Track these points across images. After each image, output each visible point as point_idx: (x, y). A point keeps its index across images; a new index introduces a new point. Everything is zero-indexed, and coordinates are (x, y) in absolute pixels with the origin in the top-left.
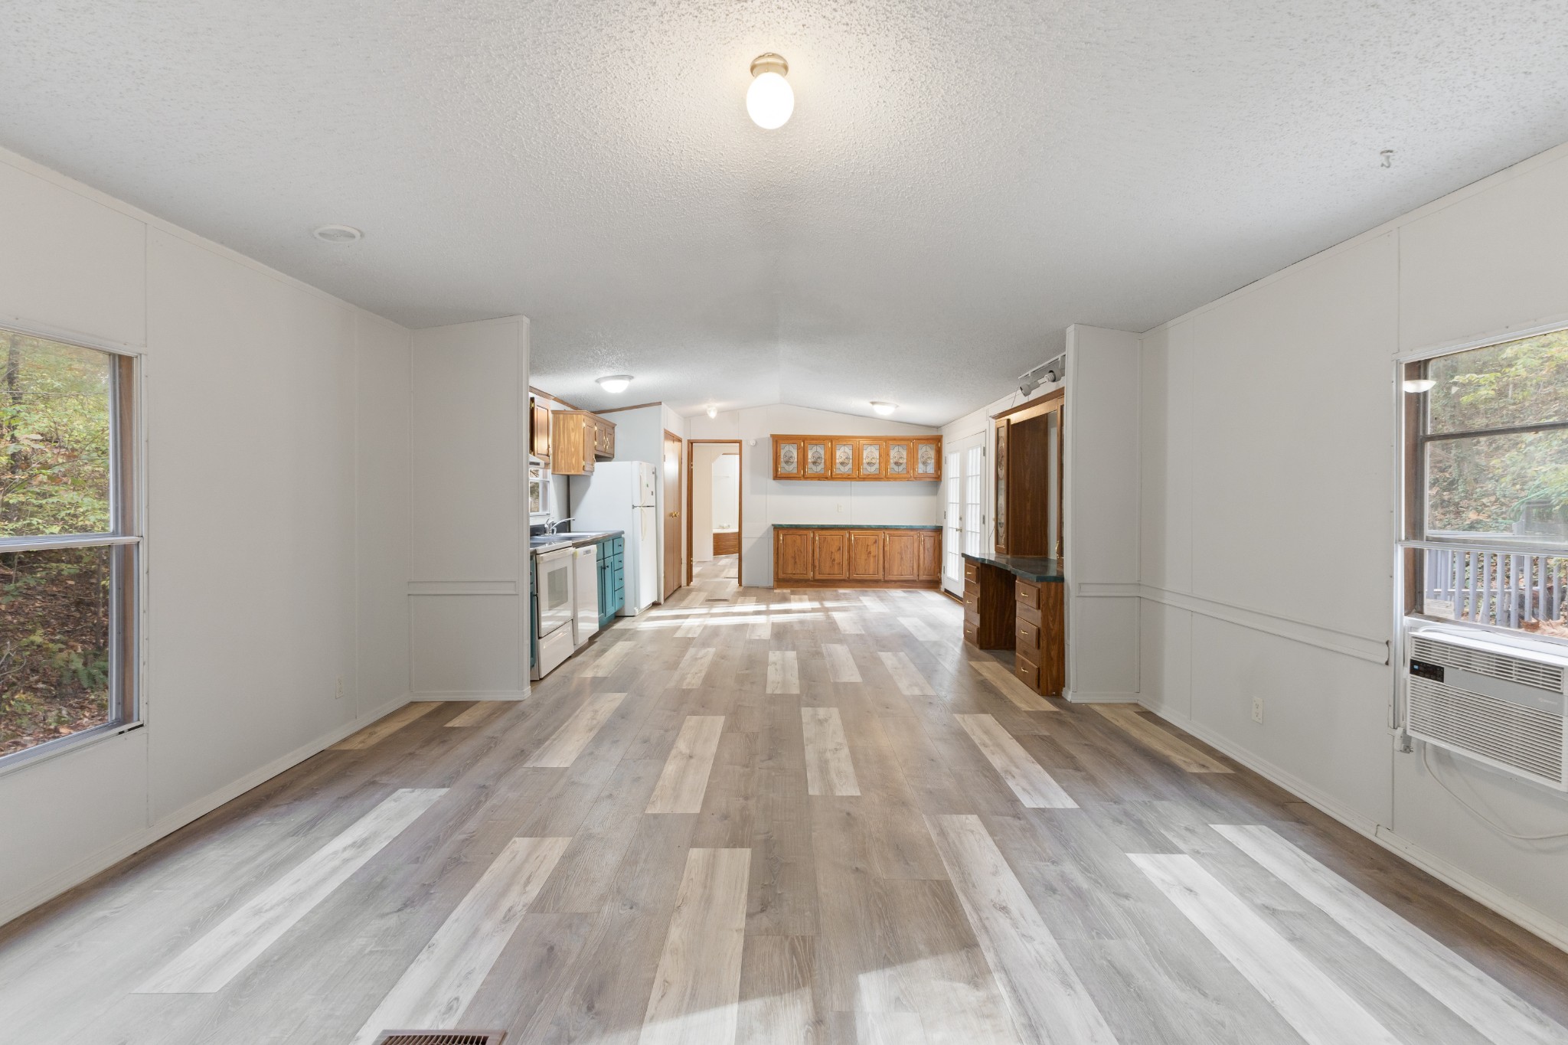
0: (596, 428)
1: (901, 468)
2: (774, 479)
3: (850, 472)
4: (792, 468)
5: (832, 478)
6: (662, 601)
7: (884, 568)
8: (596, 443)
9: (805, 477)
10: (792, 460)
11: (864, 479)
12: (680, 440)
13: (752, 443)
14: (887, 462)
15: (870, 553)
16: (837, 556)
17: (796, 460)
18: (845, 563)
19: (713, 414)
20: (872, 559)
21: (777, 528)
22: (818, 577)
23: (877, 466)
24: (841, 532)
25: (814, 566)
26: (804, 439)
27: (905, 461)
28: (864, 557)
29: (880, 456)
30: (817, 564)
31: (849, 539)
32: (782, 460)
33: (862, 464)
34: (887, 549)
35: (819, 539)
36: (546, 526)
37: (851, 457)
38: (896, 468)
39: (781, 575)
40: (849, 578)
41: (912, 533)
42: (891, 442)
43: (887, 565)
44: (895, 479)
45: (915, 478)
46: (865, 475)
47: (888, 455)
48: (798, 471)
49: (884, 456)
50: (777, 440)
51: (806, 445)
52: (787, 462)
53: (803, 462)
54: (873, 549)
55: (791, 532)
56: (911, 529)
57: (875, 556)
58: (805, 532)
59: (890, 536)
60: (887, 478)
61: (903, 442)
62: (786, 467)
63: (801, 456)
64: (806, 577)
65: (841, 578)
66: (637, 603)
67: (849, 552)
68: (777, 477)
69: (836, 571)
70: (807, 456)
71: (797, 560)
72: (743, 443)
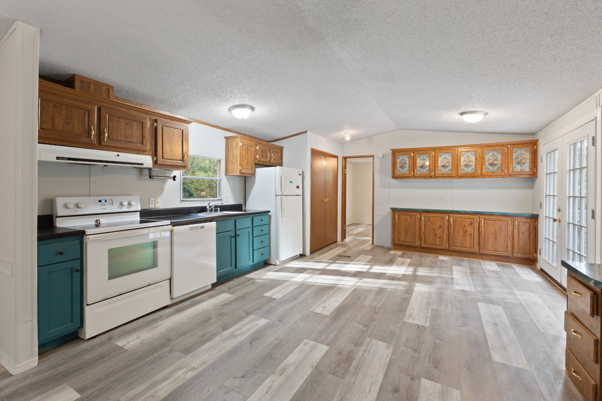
1: (495, 168)
2: (392, 178)
3: (450, 172)
4: (405, 171)
5: (435, 177)
6: (308, 253)
7: (479, 244)
8: (257, 158)
9: (414, 177)
10: (405, 166)
11: (462, 177)
12: (336, 157)
13: (380, 156)
14: (482, 164)
15: (466, 231)
16: (439, 232)
17: (408, 165)
18: (445, 237)
19: (348, 139)
20: (468, 237)
21: (394, 210)
22: (423, 245)
23: (473, 167)
24: (442, 215)
25: (420, 238)
26: (414, 150)
27: (500, 162)
28: (461, 234)
29: (476, 159)
30: (423, 236)
31: (449, 221)
32: (398, 165)
33: (460, 166)
34: (482, 229)
35: (425, 219)
38: (491, 168)
39: (396, 242)
40: (448, 248)
41: (506, 219)
42: (485, 149)
43: (482, 242)
44: (490, 176)
45: (510, 175)
46: (462, 174)
47: (483, 158)
48: (410, 173)
49: (480, 160)
50: (395, 153)
51: (415, 155)
52: (401, 167)
53: (413, 165)
54: (469, 229)
55: (404, 213)
56: (506, 215)
57: (471, 235)
58: (414, 214)
59: (485, 219)
60: (482, 176)
61: (498, 148)
62: (401, 170)
63: (412, 162)
64: (414, 244)
65: (442, 248)
67: (448, 230)
68: (394, 177)
69: (438, 243)
70: (416, 162)
71: (408, 232)
72: (375, 157)
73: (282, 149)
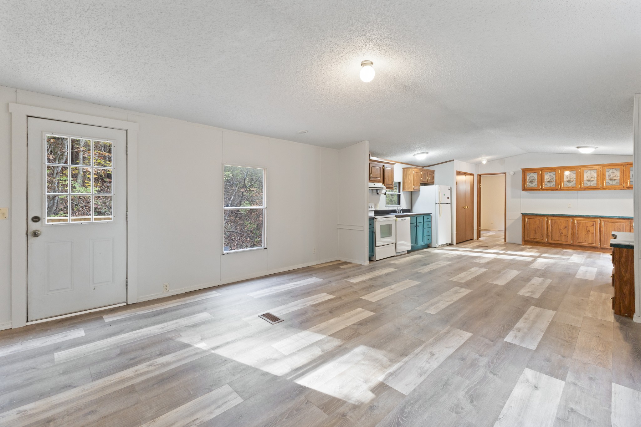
0: (421, 173)
1: (614, 183)
2: (523, 191)
3: (574, 186)
4: (534, 185)
5: (561, 189)
6: (455, 243)
7: (600, 240)
8: (421, 179)
9: (542, 189)
10: (534, 181)
11: (585, 189)
12: (472, 175)
13: (512, 173)
14: (603, 179)
15: (589, 231)
16: (564, 232)
17: (536, 181)
18: (570, 235)
19: (484, 162)
20: (590, 235)
21: (524, 215)
22: (550, 241)
23: (595, 182)
24: (567, 219)
25: (548, 236)
26: (542, 169)
27: (619, 178)
28: (584, 233)
29: (598, 176)
30: (550, 234)
31: (573, 223)
32: (528, 181)
33: (583, 181)
34: (603, 229)
35: (551, 222)
36: (397, 210)
37: (555, 178)
38: (611, 182)
39: (526, 239)
40: (573, 244)
41: (624, 221)
42: (606, 168)
43: (603, 239)
44: (610, 189)
45: (627, 188)
46: (585, 187)
47: (604, 175)
48: (538, 186)
49: (601, 176)
50: (525, 171)
51: (543, 173)
52: (530, 182)
53: (541, 181)
54: (592, 229)
55: (533, 217)
56: (624, 218)
57: (593, 233)
58: (542, 218)
59: (605, 221)
60: (603, 188)
61: (617, 167)
62: (530, 184)
63: (540, 178)
64: (542, 241)
65: (567, 243)
66: (437, 242)
67: (573, 229)
68: (524, 189)
69: (563, 239)
70: (544, 178)
71: (537, 232)
72: (507, 174)
73: (434, 172)
